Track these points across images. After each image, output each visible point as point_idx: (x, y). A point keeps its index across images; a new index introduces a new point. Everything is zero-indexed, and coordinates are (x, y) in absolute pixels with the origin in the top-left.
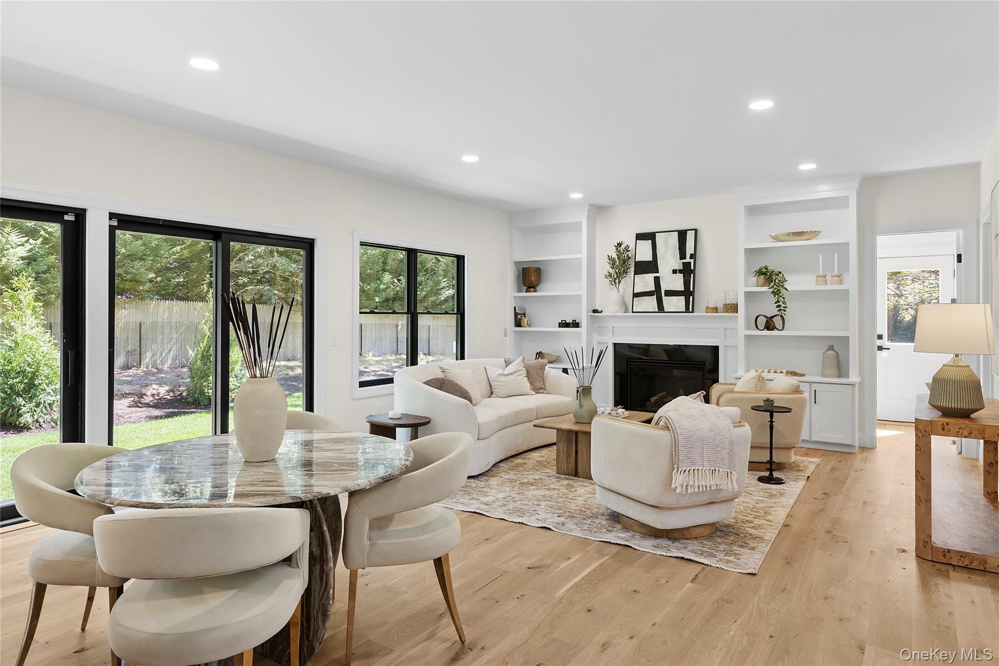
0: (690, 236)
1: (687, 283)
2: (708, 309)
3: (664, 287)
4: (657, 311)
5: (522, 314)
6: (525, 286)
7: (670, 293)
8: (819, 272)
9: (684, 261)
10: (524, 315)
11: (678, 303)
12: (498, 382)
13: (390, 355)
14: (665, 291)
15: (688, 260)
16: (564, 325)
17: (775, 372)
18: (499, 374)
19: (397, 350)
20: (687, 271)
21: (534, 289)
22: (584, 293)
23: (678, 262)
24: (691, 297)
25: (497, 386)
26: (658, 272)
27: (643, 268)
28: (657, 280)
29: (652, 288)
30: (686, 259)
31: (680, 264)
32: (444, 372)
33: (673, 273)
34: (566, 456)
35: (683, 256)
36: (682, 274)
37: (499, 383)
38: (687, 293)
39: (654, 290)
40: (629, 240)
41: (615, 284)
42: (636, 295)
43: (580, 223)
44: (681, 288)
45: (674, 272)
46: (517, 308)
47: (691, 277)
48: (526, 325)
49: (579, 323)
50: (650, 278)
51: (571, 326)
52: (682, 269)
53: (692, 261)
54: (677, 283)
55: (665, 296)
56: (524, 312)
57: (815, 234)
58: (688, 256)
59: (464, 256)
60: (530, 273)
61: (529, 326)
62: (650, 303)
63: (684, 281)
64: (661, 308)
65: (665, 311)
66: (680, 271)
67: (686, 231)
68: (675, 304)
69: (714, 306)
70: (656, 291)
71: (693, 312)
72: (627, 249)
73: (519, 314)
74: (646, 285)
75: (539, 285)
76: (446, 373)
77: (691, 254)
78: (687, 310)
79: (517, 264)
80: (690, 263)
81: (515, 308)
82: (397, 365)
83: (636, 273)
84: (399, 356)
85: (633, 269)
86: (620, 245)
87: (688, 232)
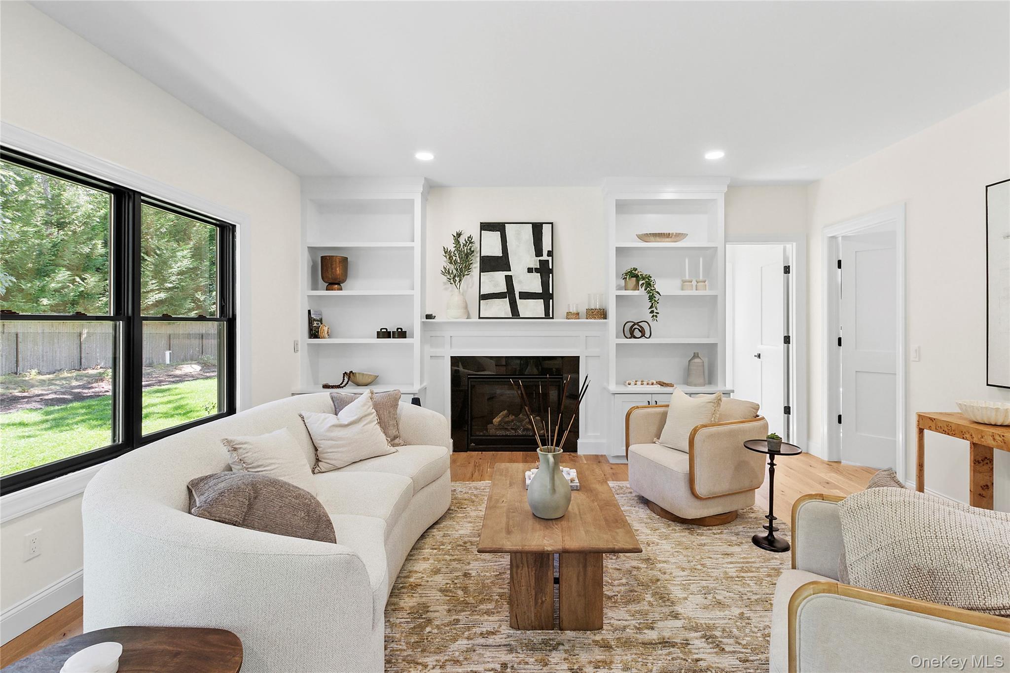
0: (546, 229)
1: (545, 284)
2: (569, 315)
3: (518, 288)
4: (511, 316)
5: (318, 321)
6: (326, 282)
7: (525, 296)
8: (685, 276)
9: (541, 258)
10: (321, 321)
11: (536, 307)
12: (332, 439)
13: (70, 371)
14: (520, 292)
15: (545, 257)
16: (384, 334)
17: (648, 384)
18: (334, 426)
19: (81, 364)
20: (545, 270)
21: (339, 287)
22: (417, 293)
23: (533, 259)
24: (551, 301)
25: (331, 447)
26: (510, 270)
27: (490, 264)
28: (509, 280)
29: (503, 288)
30: (542, 256)
31: (537, 262)
32: (235, 449)
33: (528, 272)
34: (533, 593)
35: (539, 252)
36: (539, 274)
37: (334, 442)
38: (546, 296)
39: (506, 291)
40: (473, 230)
41: (455, 283)
42: (484, 297)
43: (412, 202)
44: (539, 290)
45: (530, 270)
46: (312, 312)
47: (549, 277)
48: (326, 335)
49: (406, 332)
50: (500, 276)
51: (396, 336)
52: (539, 267)
53: (550, 259)
54: (534, 284)
55: (520, 299)
56: (320, 317)
57: (679, 236)
58: (545, 253)
59: (234, 226)
60: (334, 263)
61: (329, 336)
62: (502, 307)
63: (541, 282)
64: (515, 313)
65: (521, 316)
66: (537, 270)
67: (542, 224)
68: (531, 308)
69: (575, 311)
70: (509, 293)
71: (552, 318)
72: (470, 240)
73: (315, 320)
74: (496, 285)
75: (345, 281)
76: (240, 451)
77: (548, 251)
78: (547, 315)
79: (312, 250)
80: (548, 261)
81: (309, 311)
82: (81, 384)
83: (483, 269)
84: (84, 372)
85: (478, 265)
86: (459, 235)
87: (544, 225)
